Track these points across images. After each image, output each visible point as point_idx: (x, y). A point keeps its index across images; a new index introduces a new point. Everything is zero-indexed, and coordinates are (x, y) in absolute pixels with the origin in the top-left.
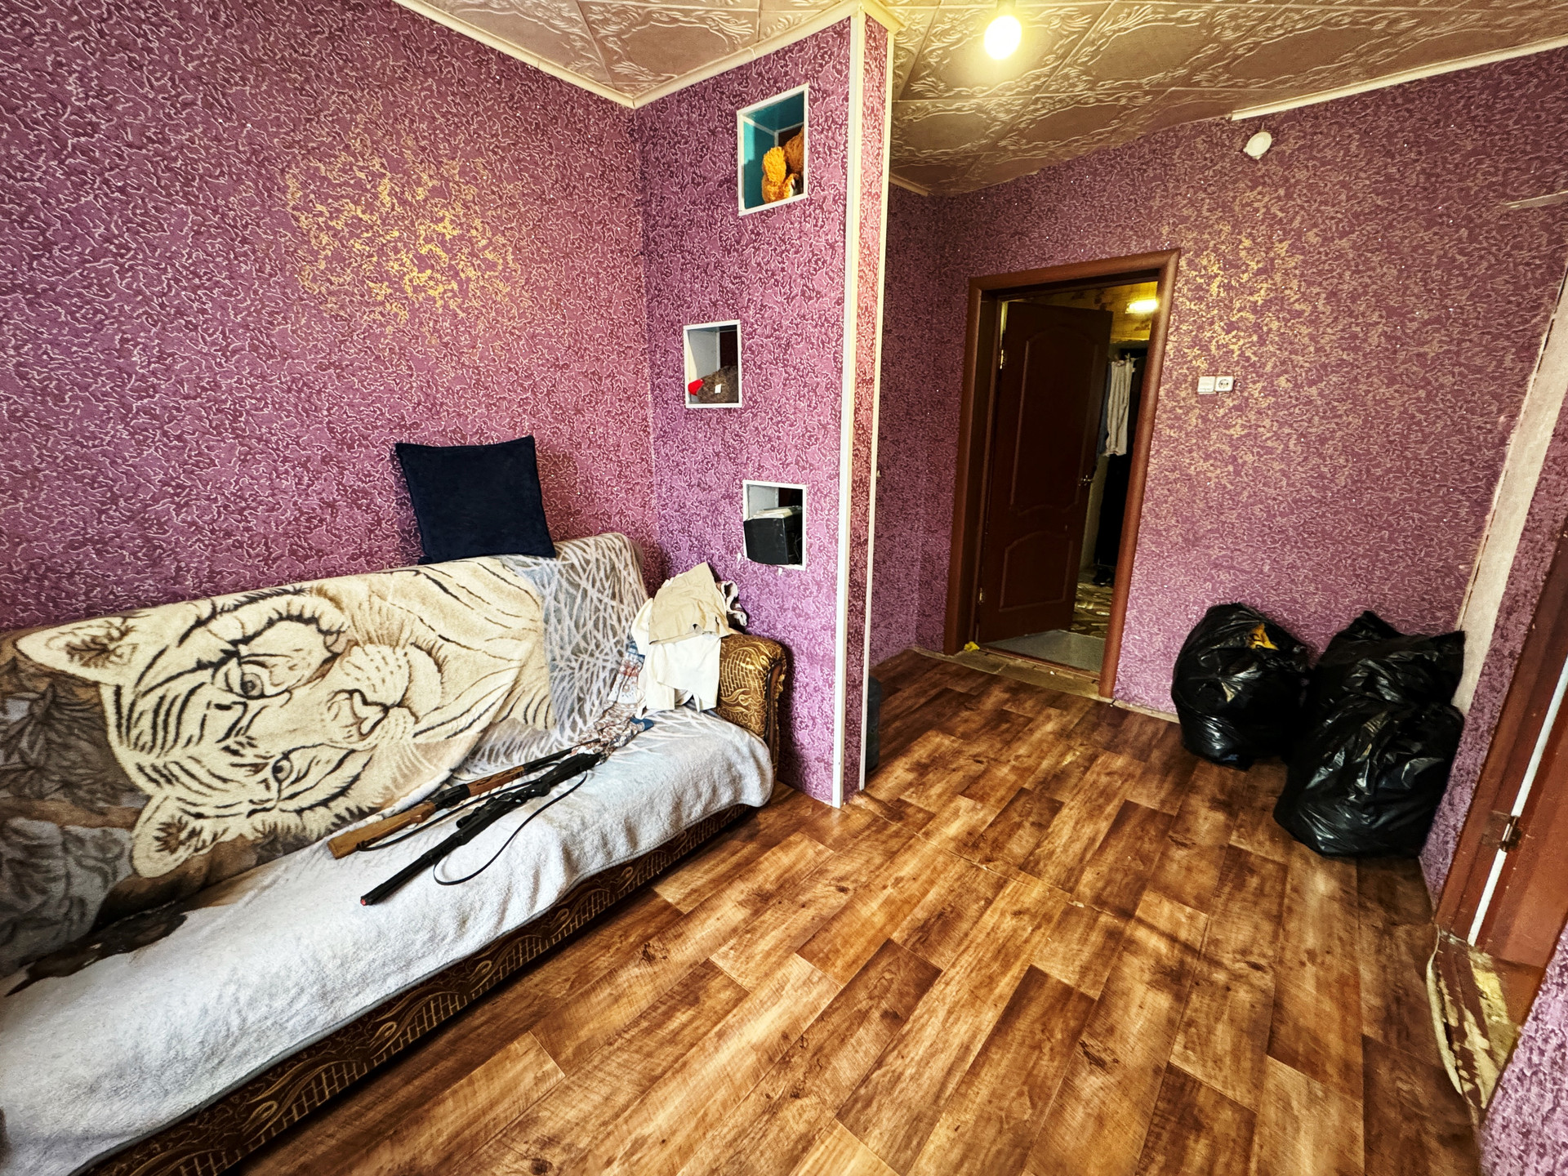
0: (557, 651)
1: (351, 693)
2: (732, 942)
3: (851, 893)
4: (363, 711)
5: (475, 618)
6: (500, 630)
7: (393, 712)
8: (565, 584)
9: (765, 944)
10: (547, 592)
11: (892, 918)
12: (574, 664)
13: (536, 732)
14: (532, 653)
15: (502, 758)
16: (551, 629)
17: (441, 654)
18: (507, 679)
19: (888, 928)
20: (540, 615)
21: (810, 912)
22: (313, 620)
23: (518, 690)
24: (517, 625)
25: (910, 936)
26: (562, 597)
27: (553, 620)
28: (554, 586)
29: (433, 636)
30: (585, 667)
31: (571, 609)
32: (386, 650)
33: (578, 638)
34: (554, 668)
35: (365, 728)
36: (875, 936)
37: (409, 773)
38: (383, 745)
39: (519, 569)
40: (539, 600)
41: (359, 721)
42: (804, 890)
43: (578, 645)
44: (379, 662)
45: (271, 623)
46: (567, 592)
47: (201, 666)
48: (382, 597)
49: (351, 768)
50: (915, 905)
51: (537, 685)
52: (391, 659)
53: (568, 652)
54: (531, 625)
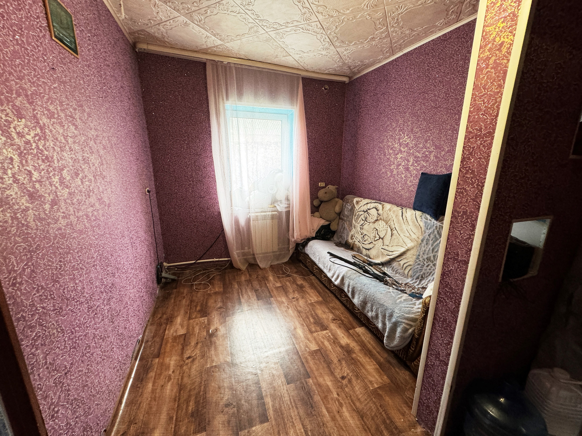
0: (421, 253)
1: (377, 230)
2: (332, 337)
3: (340, 380)
4: (377, 236)
5: (404, 227)
6: (408, 235)
7: (381, 239)
8: (436, 232)
9: (326, 343)
10: (428, 231)
11: (319, 385)
12: (425, 263)
13: (404, 273)
14: (413, 248)
15: (394, 273)
16: (423, 245)
17: (393, 232)
18: (402, 250)
19: (316, 381)
20: (421, 238)
21: (335, 361)
22: (378, 210)
23: (404, 257)
24: (414, 236)
25: (308, 385)
26: (432, 236)
27: (425, 242)
28: (430, 231)
29: (393, 226)
30: (429, 267)
31: (434, 242)
32: (385, 224)
33: (431, 255)
34: (418, 258)
35: (375, 240)
36: (314, 374)
37: (377, 257)
38: (377, 245)
39: (424, 219)
40: (423, 233)
41: (375, 237)
42: (348, 366)
43: (430, 257)
44: (383, 226)
45: (373, 208)
46: (435, 236)
47: (363, 211)
48: (390, 212)
49: (371, 246)
50: (322, 400)
51: (410, 259)
52: (385, 227)
53: (425, 257)
54: (417, 239)
